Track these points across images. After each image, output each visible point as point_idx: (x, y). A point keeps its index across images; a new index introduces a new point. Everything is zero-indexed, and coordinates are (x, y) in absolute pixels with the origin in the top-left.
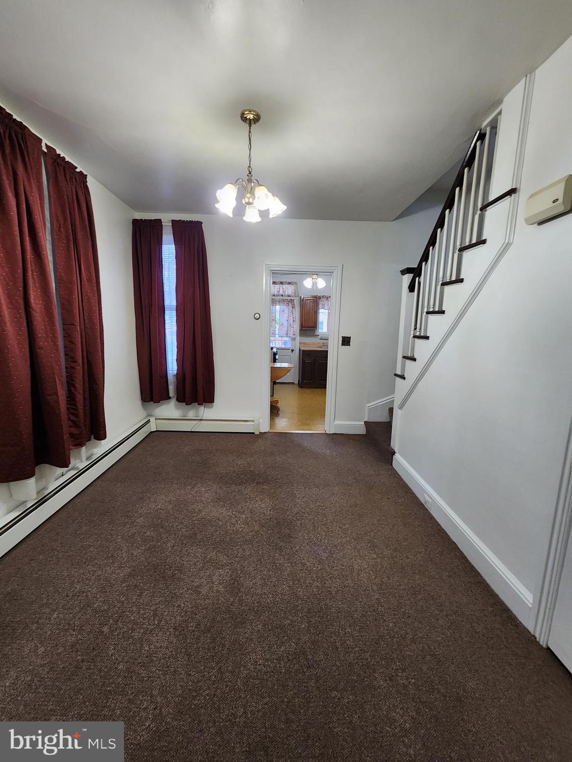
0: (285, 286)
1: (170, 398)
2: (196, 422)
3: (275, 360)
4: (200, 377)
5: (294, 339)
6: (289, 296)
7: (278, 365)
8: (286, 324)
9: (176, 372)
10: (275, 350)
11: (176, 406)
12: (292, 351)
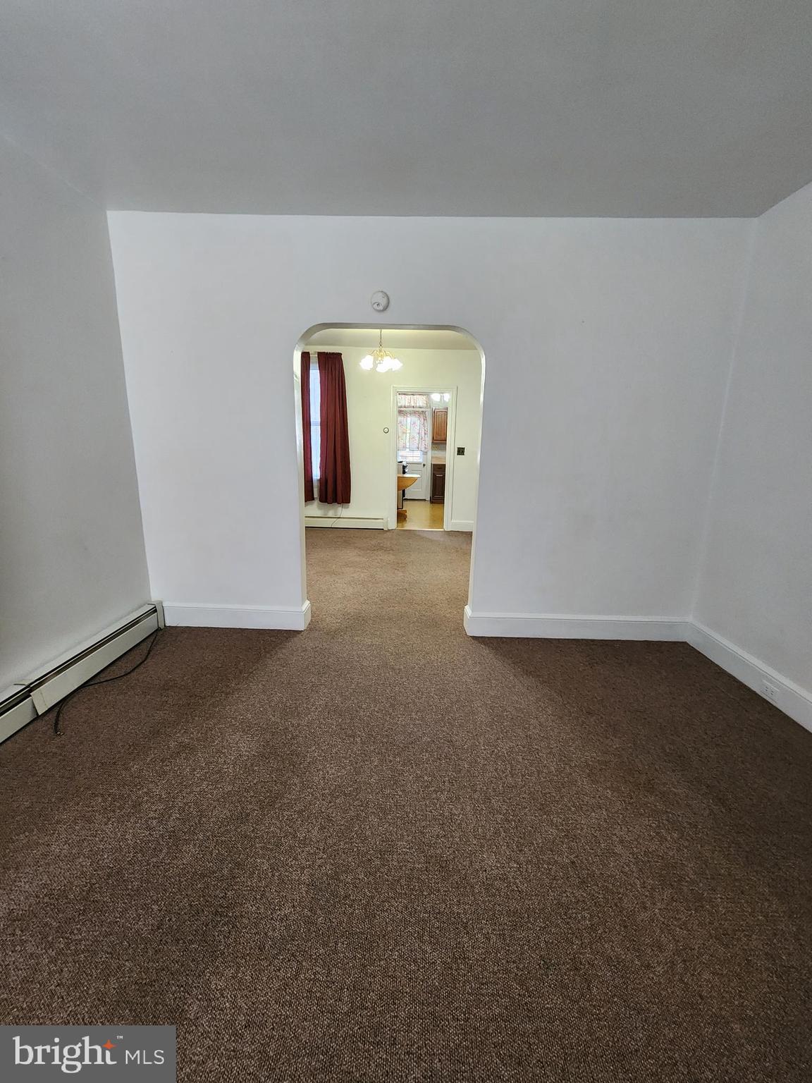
0: (415, 396)
1: (313, 499)
2: (335, 519)
3: (404, 472)
4: (339, 481)
5: (425, 453)
6: (420, 408)
7: (406, 475)
8: (417, 437)
9: (319, 478)
10: (404, 464)
11: (318, 506)
12: (424, 465)
